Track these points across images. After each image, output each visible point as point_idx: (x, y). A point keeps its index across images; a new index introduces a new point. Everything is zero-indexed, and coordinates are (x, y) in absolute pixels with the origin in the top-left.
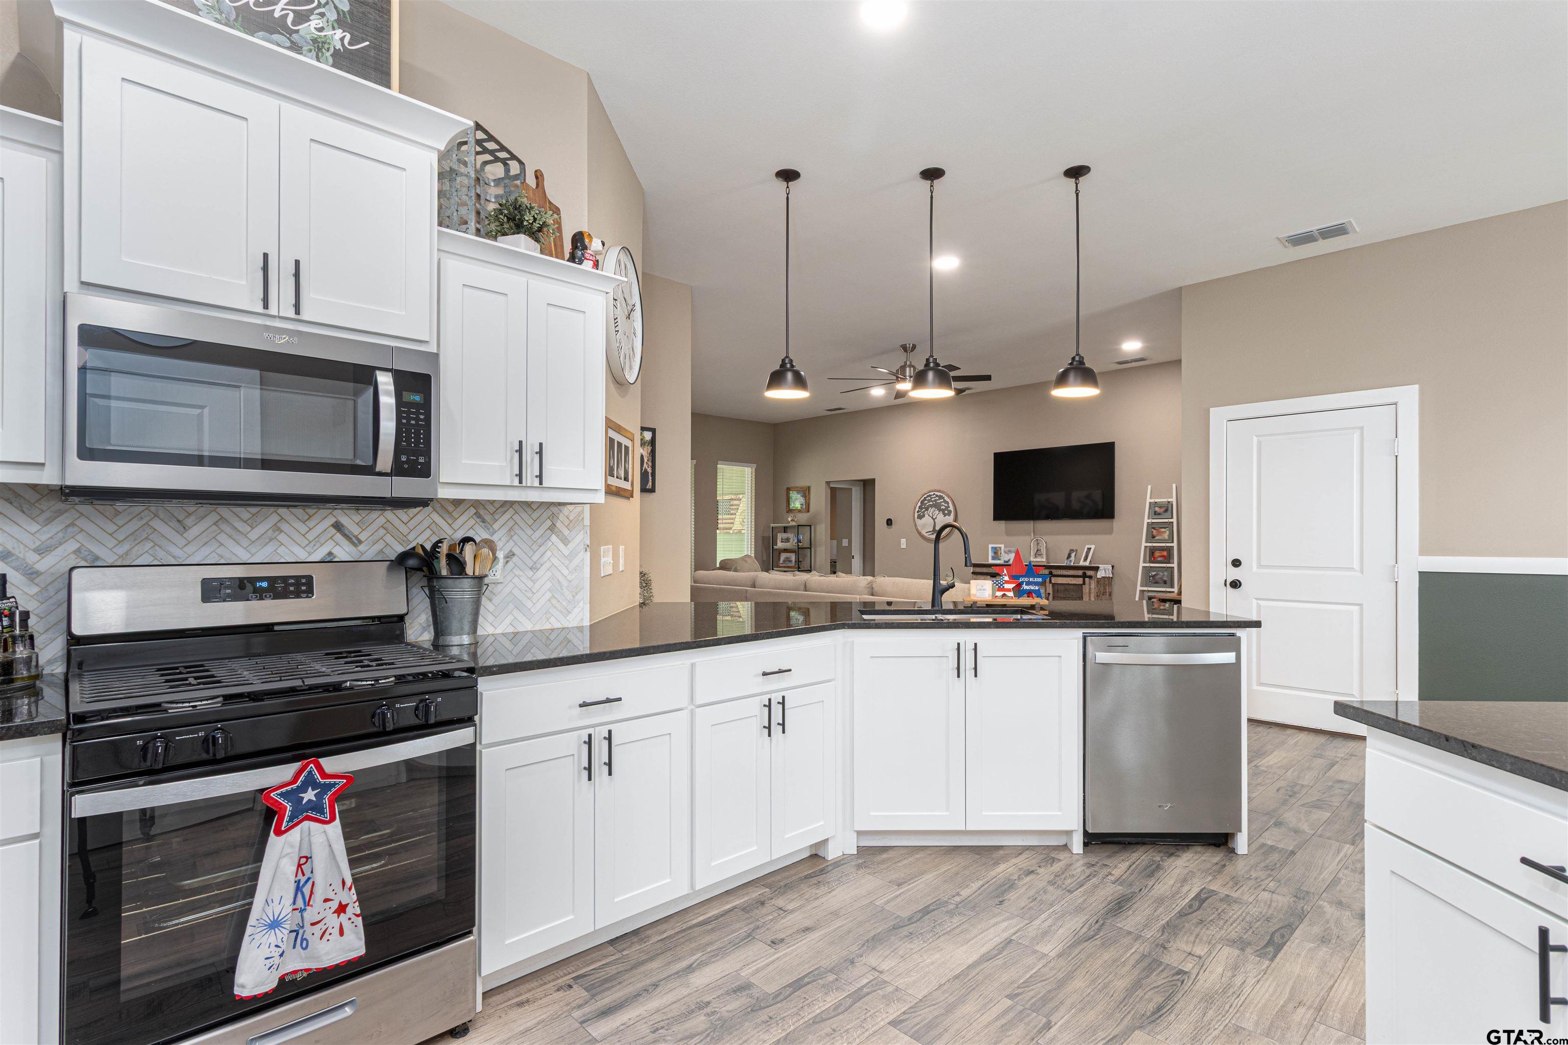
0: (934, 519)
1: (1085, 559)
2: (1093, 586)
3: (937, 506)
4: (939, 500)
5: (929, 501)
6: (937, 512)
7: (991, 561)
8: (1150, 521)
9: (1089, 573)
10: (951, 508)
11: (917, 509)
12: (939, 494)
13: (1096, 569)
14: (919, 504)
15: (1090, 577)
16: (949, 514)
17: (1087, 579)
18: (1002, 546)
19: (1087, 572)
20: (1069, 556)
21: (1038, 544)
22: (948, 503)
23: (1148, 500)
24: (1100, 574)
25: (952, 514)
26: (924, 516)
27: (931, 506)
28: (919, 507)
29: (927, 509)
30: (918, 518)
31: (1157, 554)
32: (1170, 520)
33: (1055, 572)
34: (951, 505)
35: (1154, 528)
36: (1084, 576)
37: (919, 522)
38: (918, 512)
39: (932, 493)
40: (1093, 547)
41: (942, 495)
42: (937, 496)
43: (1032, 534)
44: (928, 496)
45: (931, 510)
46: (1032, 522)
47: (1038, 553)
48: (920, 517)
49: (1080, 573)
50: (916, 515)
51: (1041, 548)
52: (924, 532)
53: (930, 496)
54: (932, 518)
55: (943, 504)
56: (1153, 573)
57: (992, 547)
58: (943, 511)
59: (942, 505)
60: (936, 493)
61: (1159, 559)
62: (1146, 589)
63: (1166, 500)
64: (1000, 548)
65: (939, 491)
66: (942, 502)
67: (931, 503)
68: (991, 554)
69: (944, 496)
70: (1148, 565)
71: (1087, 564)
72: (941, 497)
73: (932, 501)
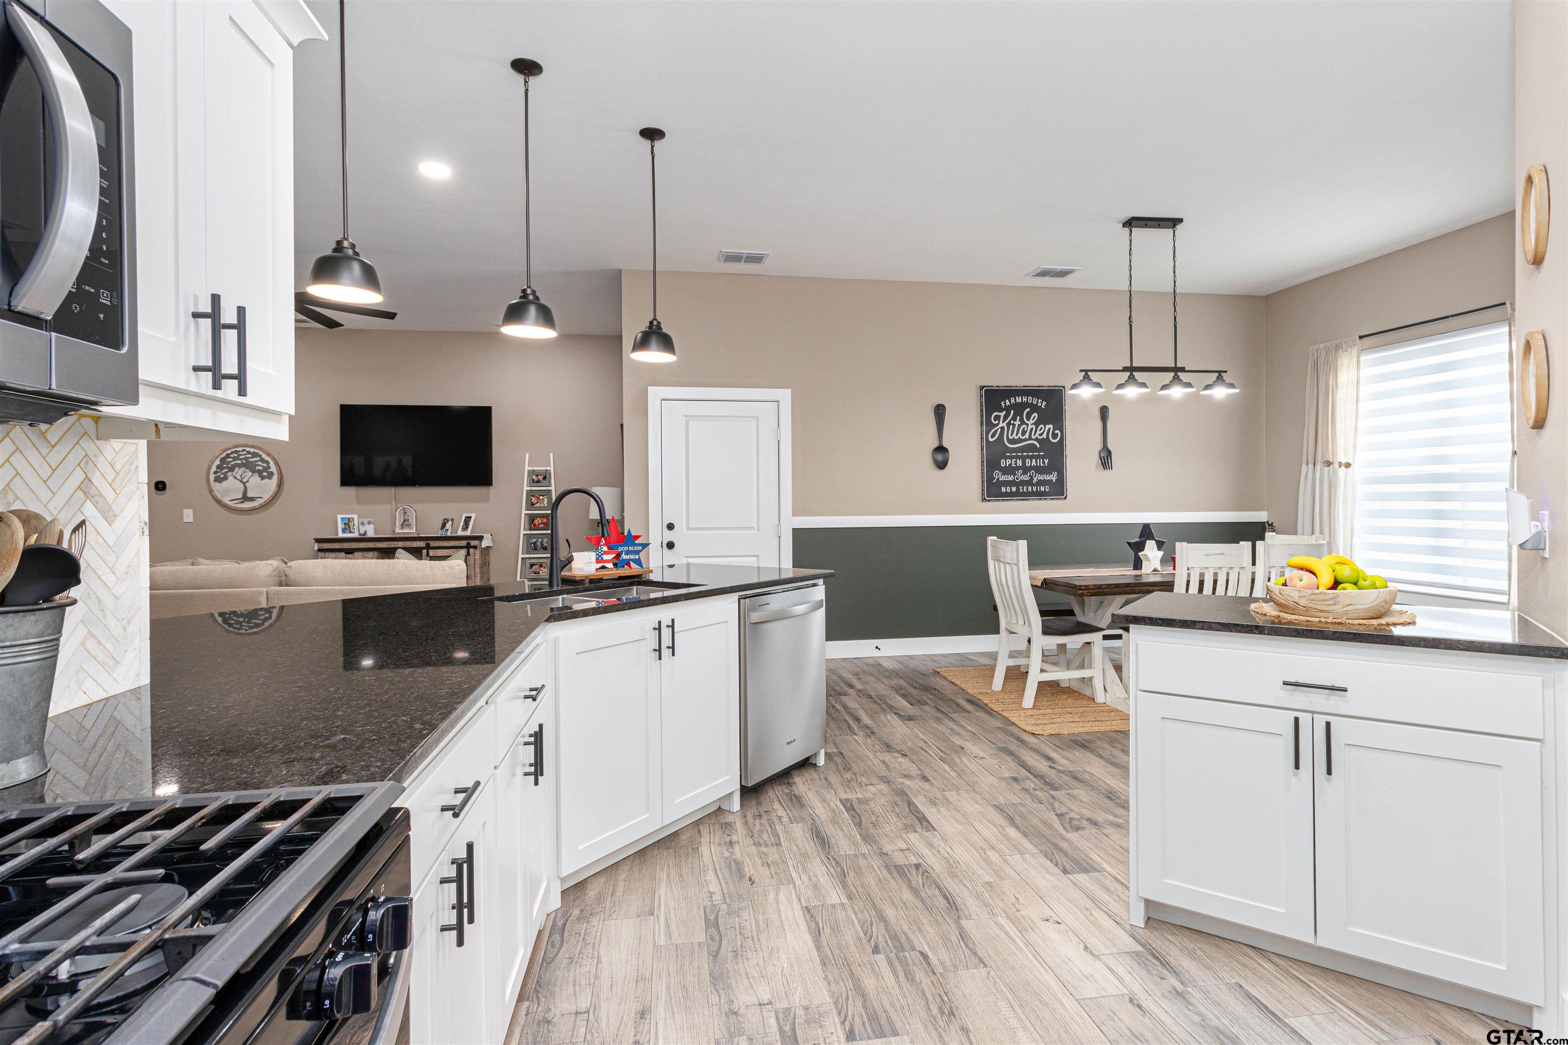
0: (244, 483)
1: (465, 529)
2: (478, 556)
3: (251, 467)
4: (253, 457)
5: (235, 459)
6: (250, 474)
7: (341, 535)
8: (529, 488)
9: (473, 543)
10: (273, 468)
11: (214, 469)
12: (252, 450)
13: (480, 538)
14: (217, 462)
15: (475, 547)
16: (270, 475)
17: (472, 550)
18: (355, 517)
19: (471, 542)
20: (444, 526)
21: (405, 513)
22: (267, 462)
23: (527, 468)
24: (485, 544)
25: (275, 479)
26: (226, 478)
27: (240, 466)
28: (218, 467)
29: (232, 469)
30: (215, 481)
31: (538, 521)
32: (549, 488)
33: (433, 544)
34: (272, 465)
35: (533, 496)
36: (468, 547)
37: (216, 487)
38: (215, 473)
39: (240, 449)
40: (473, 516)
41: (257, 451)
42: (249, 452)
43: (394, 503)
44: (232, 453)
45: (239, 472)
46: (393, 488)
47: (405, 523)
48: (218, 480)
49: (464, 543)
50: (212, 477)
51: (410, 518)
52: (226, 500)
53: (236, 452)
54: (241, 481)
55: (260, 463)
56: (534, 540)
57: (342, 518)
58: (260, 473)
59: (258, 465)
60: (248, 449)
61: (541, 526)
62: (528, 556)
63: (544, 468)
64: (353, 518)
65: (253, 447)
66: (257, 461)
67: (239, 462)
68: (340, 526)
69: (260, 453)
70: (529, 532)
71: (468, 533)
72: (255, 455)
73: (241, 459)
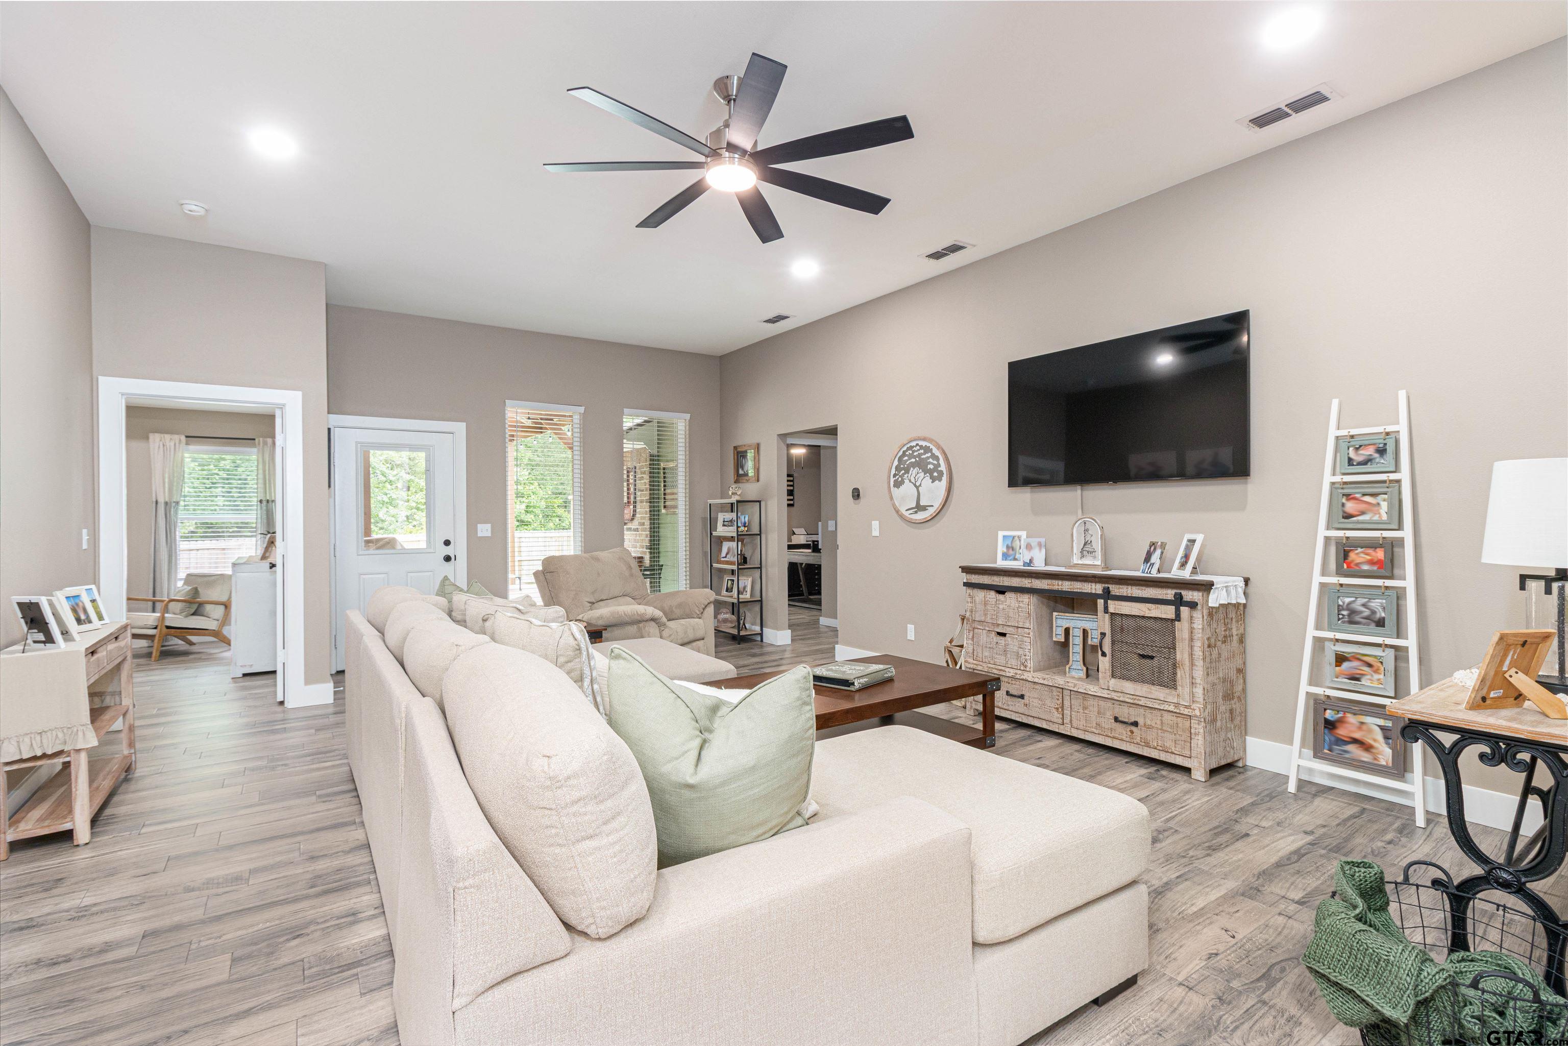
0: (917, 487)
1: (1183, 565)
2: (1198, 624)
3: (921, 465)
4: (925, 453)
5: (910, 458)
6: (922, 475)
7: (1001, 563)
8: (1338, 479)
9: (1189, 595)
10: (943, 467)
11: (893, 471)
12: (924, 443)
13: (1207, 587)
14: (896, 463)
15: (1193, 605)
16: (939, 478)
17: (1184, 610)
18: (1023, 534)
19: (1184, 593)
20: (1147, 559)
21: (1086, 530)
22: (937, 459)
23: (1333, 433)
24: (1216, 599)
25: (945, 478)
26: (902, 482)
27: (913, 465)
28: (897, 468)
29: (907, 471)
30: (894, 486)
31: (1357, 556)
32: (1393, 476)
33: (1115, 590)
34: (942, 462)
35: (1348, 496)
36: (1178, 602)
37: (895, 491)
38: (895, 476)
39: (913, 444)
40: (1200, 538)
41: (928, 444)
42: (921, 447)
43: (1080, 511)
44: (908, 449)
45: (914, 471)
46: (1079, 487)
47: (1086, 549)
48: (898, 484)
49: (1169, 594)
50: (892, 480)
51: (1093, 539)
52: (903, 510)
53: (911, 448)
54: (915, 485)
55: (931, 460)
56: (1347, 600)
57: (1004, 537)
58: (930, 472)
59: (930, 463)
60: (921, 443)
61: (1366, 567)
62: (1330, 635)
63: (1380, 429)
64: (1019, 537)
65: (924, 439)
66: (928, 458)
67: (913, 460)
68: (1001, 549)
69: (931, 447)
70: (1334, 580)
71: (1186, 574)
72: (927, 449)
73: (915, 457)
